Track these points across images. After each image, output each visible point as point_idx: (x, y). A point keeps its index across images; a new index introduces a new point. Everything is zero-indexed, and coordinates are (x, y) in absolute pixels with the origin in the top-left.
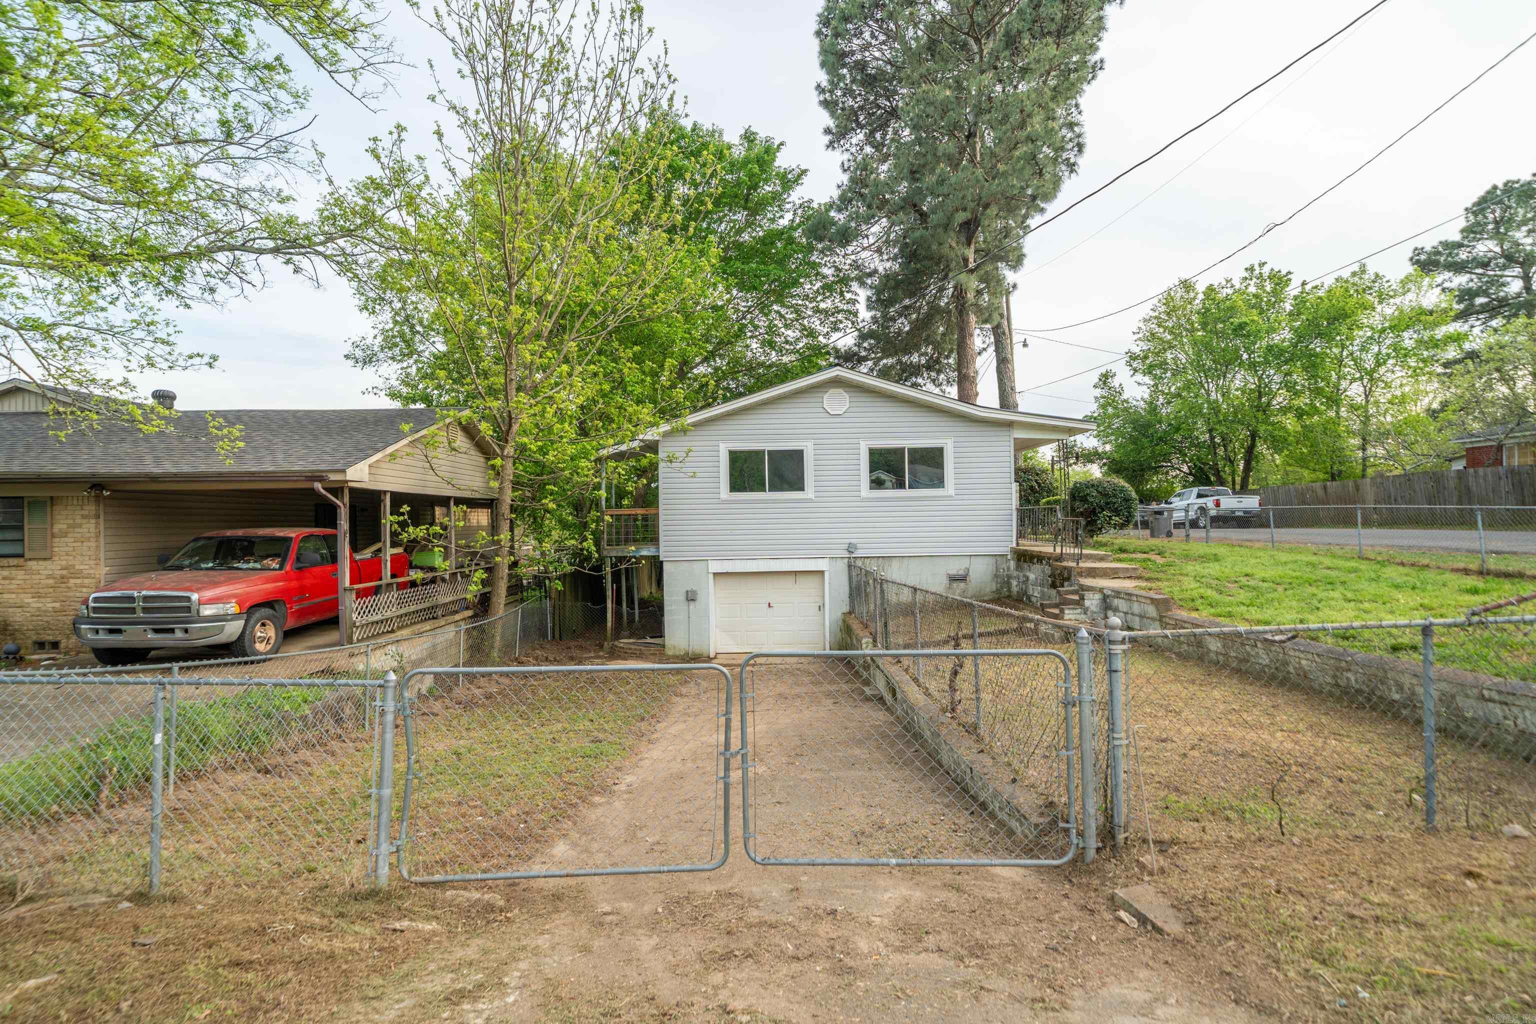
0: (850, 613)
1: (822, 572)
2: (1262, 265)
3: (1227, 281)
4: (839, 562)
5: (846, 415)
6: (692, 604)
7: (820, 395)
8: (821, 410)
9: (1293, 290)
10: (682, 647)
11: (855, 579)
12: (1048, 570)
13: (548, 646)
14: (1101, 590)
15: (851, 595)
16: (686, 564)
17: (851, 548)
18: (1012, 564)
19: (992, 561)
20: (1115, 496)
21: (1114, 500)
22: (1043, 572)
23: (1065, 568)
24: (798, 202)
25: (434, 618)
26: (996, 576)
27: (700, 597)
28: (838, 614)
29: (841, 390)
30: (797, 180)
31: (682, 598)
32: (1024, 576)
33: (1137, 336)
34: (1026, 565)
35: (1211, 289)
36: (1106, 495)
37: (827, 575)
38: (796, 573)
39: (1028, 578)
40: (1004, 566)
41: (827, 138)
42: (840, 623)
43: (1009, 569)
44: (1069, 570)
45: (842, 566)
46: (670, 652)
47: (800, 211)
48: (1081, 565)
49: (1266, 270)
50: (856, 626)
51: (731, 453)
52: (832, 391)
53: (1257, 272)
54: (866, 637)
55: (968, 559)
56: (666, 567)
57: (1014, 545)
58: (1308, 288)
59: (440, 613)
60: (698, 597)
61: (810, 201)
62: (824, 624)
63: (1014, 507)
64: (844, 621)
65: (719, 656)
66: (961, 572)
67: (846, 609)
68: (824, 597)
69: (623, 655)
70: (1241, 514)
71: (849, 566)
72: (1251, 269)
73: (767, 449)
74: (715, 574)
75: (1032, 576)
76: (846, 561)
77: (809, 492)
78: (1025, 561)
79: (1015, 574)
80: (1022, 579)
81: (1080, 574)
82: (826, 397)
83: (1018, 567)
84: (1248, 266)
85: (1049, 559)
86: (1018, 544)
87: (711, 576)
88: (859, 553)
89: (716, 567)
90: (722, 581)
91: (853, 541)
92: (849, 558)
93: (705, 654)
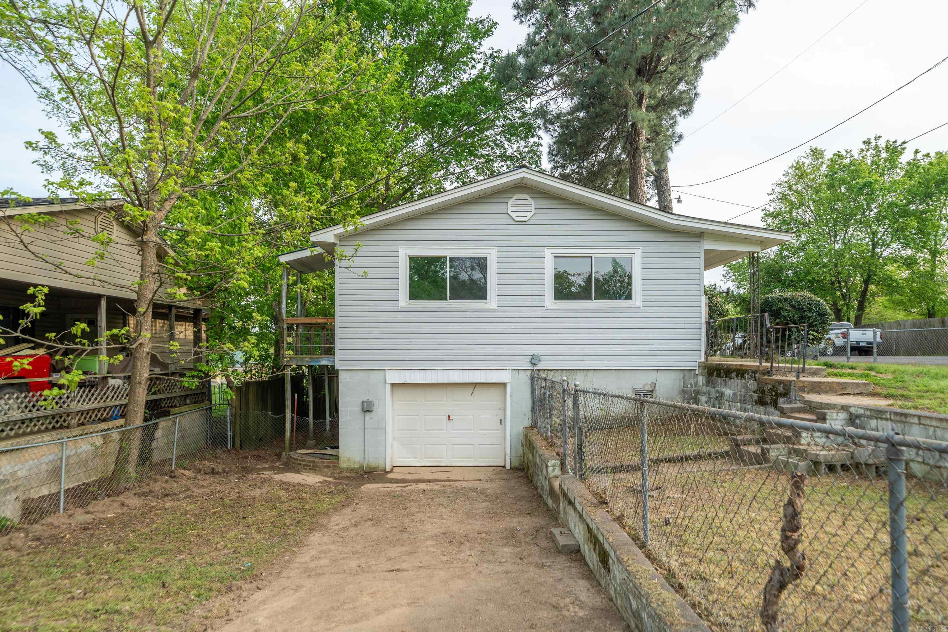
0: (532, 427)
1: (504, 385)
2: (878, 138)
3: (847, 152)
4: (522, 374)
5: (532, 222)
6: (368, 416)
7: (505, 201)
8: (506, 216)
9: (905, 158)
10: (357, 460)
11: (537, 393)
12: (752, 385)
13: (223, 456)
14: (845, 408)
15: (533, 409)
16: (362, 374)
17: (534, 359)
18: (701, 380)
19: (680, 375)
20: (809, 310)
21: (810, 314)
22: (745, 387)
23: (780, 382)
24: (488, 52)
25: (61, 427)
26: (683, 392)
27: (377, 409)
28: (520, 429)
29: (526, 196)
30: (488, 33)
31: (358, 408)
32: (717, 391)
33: (771, 197)
34: (719, 380)
35: (838, 155)
36: (801, 309)
37: (508, 387)
38: (475, 385)
39: (722, 394)
40: (692, 381)
41: (515, 12)
42: (522, 437)
43: (696, 384)
44: (787, 385)
45: (525, 378)
46: (344, 464)
47: (490, 61)
48: (802, 379)
49: (882, 143)
50: (539, 443)
51: (412, 259)
52: (516, 196)
53: (873, 144)
54: (552, 458)
55: (655, 372)
56: (342, 377)
57: (703, 360)
58: (919, 156)
59: (74, 422)
60: (375, 408)
61: (499, 51)
62: (505, 438)
63: (703, 321)
64: (526, 436)
65: (395, 470)
66: (647, 387)
67: (528, 422)
68: (505, 410)
69: (296, 466)
70: (865, 345)
71: (532, 379)
72: (868, 142)
73: (449, 255)
74: (393, 385)
75: (728, 392)
76: (529, 373)
77: (492, 301)
78: (718, 376)
79: (705, 389)
80: (713, 395)
81: (802, 389)
82: (510, 202)
83: (708, 383)
84: (865, 139)
85: (754, 372)
86: (707, 359)
87: (388, 387)
88: (541, 366)
89: (393, 377)
90: (401, 394)
91: (536, 353)
92: (532, 370)
93: (381, 468)
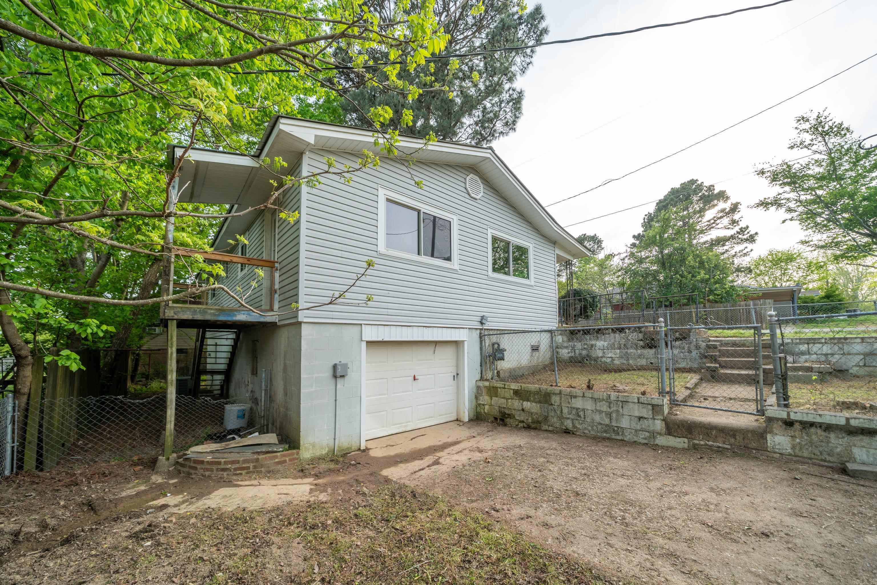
0: (480, 379)
1: (457, 344)
4: (473, 333)
5: (479, 201)
6: (340, 381)
7: (466, 173)
8: (463, 190)
10: (325, 443)
12: (636, 336)
16: (333, 328)
17: (483, 320)
18: (561, 338)
26: (550, 347)
27: (351, 375)
28: (474, 383)
29: (477, 178)
31: (328, 373)
32: (586, 344)
34: (587, 337)
37: (466, 345)
38: (437, 343)
39: (593, 346)
42: (475, 390)
45: (475, 336)
46: (306, 454)
52: (471, 175)
55: (539, 333)
56: (306, 331)
60: (348, 373)
64: (477, 388)
65: (372, 444)
66: (537, 344)
67: (478, 376)
68: (457, 366)
71: (481, 337)
73: (423, 210)
74: (369, 343)
75: (602, 344)
76: (478, 332)
77: (455, 264)
79: (567, 344)
80: (580, 347)
82: (467, 179)
83: (573, 340)
87: (364, 344)
88: (488, 326)
89: (369, 333)
90: (382, 354)
91: (485, 314)
92: (481, 329)
93: (355, 447)
